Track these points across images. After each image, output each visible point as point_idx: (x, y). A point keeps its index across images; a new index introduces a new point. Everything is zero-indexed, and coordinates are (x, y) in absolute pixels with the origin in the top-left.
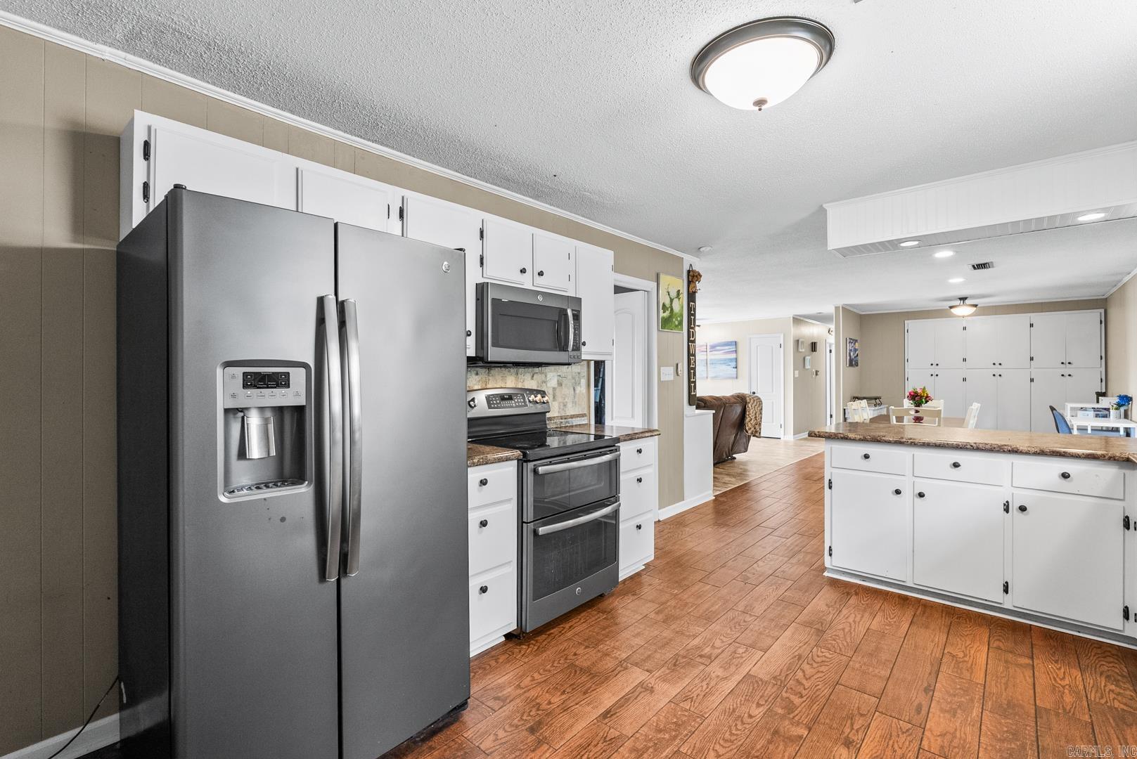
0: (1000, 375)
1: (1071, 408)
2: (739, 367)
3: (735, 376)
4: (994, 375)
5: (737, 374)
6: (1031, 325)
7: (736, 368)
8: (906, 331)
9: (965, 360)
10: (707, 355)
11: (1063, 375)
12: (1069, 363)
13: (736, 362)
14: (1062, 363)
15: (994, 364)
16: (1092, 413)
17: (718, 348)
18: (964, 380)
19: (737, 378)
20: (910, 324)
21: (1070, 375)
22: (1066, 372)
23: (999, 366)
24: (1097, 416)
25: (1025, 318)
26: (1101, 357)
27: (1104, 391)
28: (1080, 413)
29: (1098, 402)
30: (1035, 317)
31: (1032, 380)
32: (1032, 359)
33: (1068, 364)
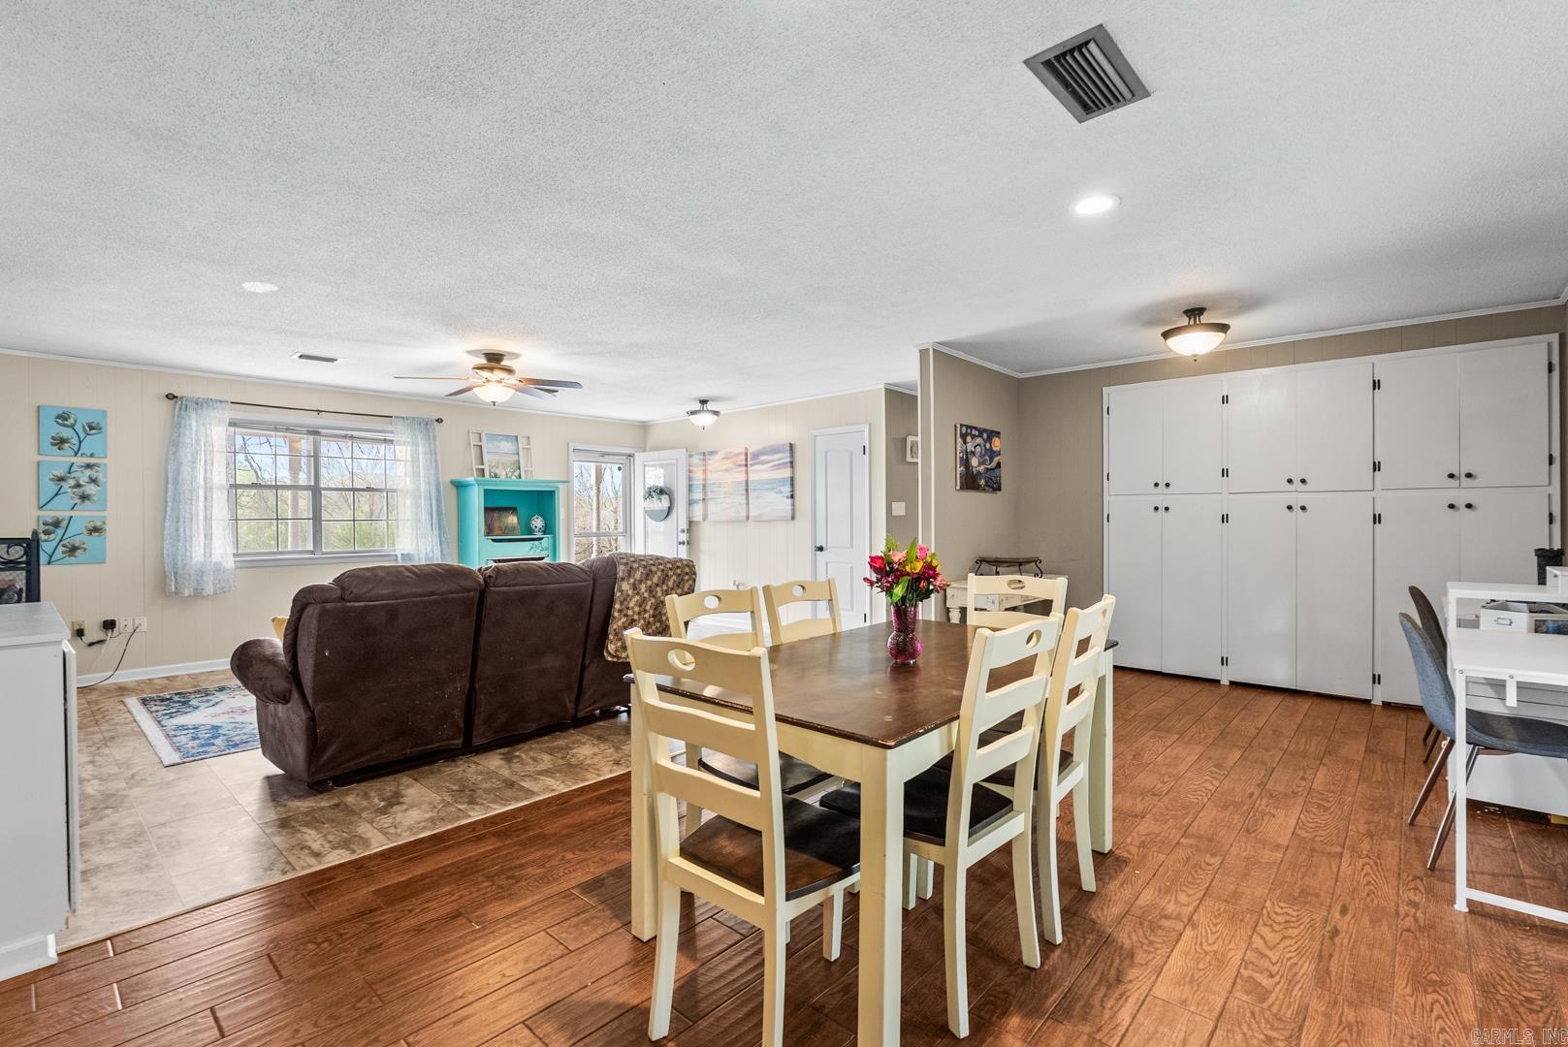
0: (1303, 508)
1: (1459, 601)
2: (797, 496)
3: (790, 513)
4: (1290, 508)
5: (793, 511)
6: (1376, 385)
7: (792, 497)
8: (1105, 411)
9: (1225, 473)
10: (747, 473)
11: (1452, 506)
12: (1469, 475)
13: (792, 485)
14: (1451, 476)
15: (1290, 481)
16: (1523, 619)
17: (763, 458)
18: (1225, 519)
19: (793, 518)
20: (1113, 395)
21: (1469, 506)
22: (1461, 497)
23: (1302, 487)
24: (1539, 628)
25: (1358, 369)
26: (1551, 457)
27: (1557, 546)
28: (1488, 617)
29: (1542, 581)
30: (1385, 364)
31: (1377, 519)
32: (1376, 467)
33: (1463, 479)
